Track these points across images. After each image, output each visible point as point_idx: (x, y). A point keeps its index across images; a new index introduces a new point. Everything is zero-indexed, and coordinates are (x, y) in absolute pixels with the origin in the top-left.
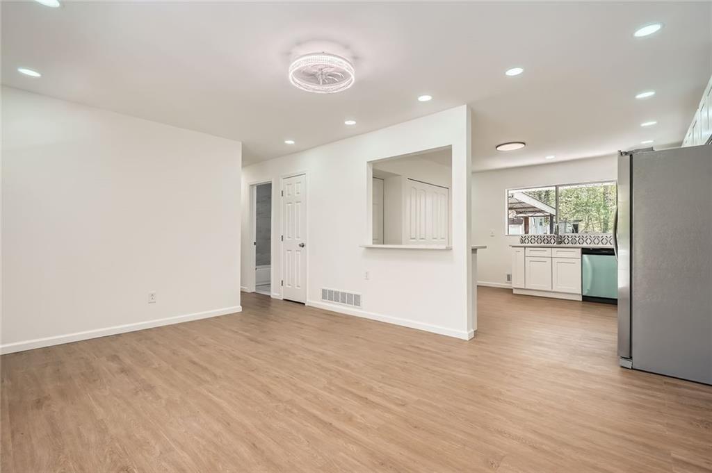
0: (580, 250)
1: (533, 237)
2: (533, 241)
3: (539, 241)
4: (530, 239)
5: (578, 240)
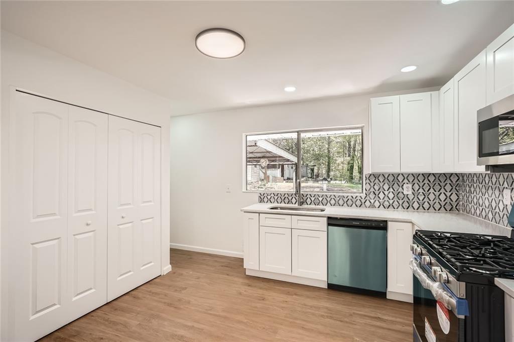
0: (325, 219)
1: (272, 195)
2: (272, 200)
3: (279, 200)
4: (269, 197)
5: (321, 200)
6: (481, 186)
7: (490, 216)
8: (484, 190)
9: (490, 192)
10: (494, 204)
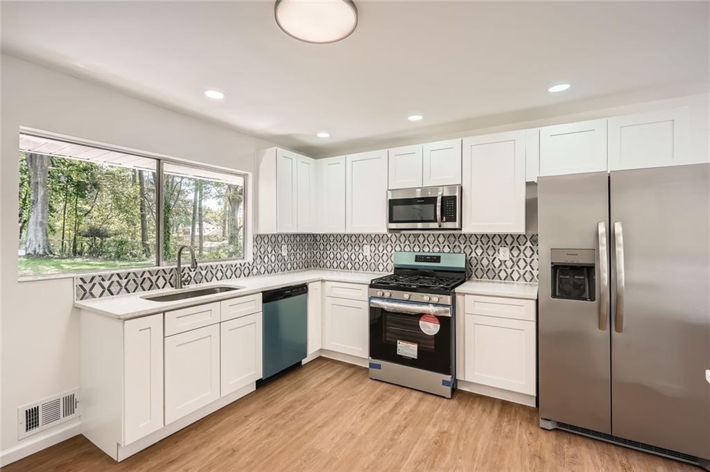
0: (261, 296)
5: (204, 275)
6: (339, 244)
7: (350, 266)
8: (342, 247)
9: (350, 248)
10: (353, 257)
